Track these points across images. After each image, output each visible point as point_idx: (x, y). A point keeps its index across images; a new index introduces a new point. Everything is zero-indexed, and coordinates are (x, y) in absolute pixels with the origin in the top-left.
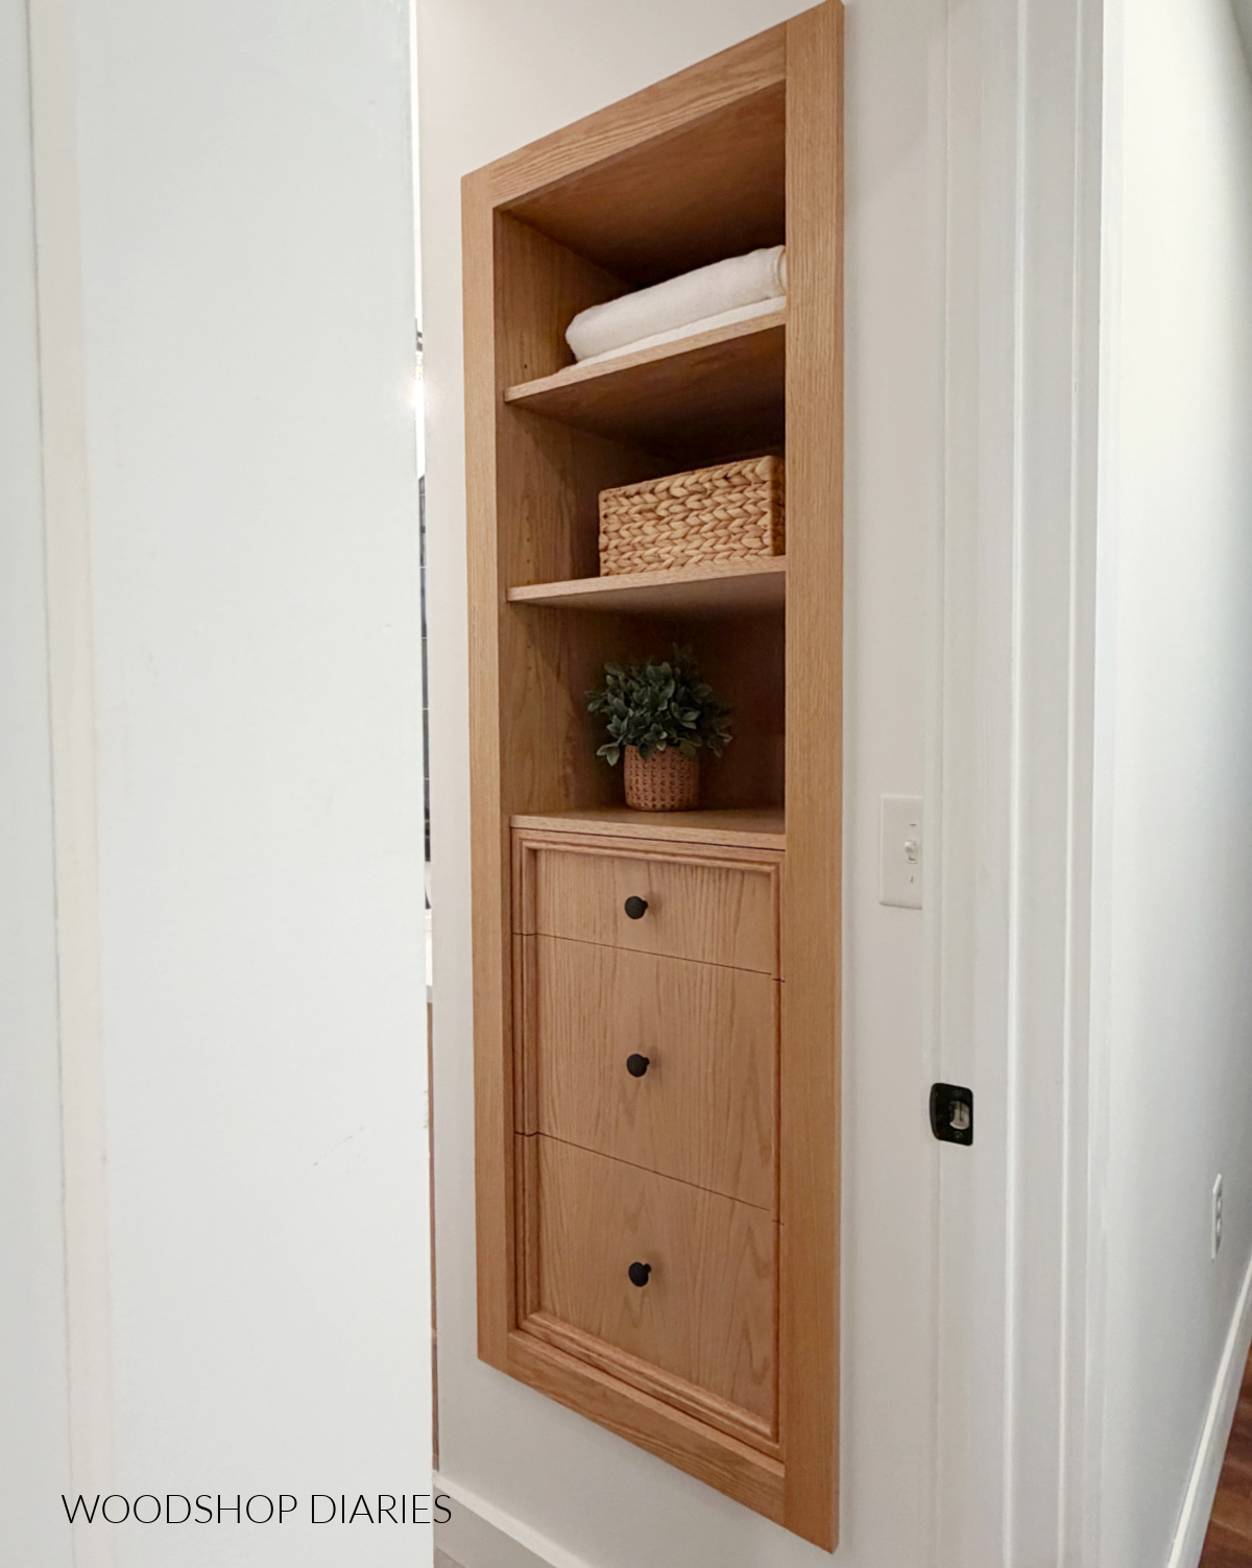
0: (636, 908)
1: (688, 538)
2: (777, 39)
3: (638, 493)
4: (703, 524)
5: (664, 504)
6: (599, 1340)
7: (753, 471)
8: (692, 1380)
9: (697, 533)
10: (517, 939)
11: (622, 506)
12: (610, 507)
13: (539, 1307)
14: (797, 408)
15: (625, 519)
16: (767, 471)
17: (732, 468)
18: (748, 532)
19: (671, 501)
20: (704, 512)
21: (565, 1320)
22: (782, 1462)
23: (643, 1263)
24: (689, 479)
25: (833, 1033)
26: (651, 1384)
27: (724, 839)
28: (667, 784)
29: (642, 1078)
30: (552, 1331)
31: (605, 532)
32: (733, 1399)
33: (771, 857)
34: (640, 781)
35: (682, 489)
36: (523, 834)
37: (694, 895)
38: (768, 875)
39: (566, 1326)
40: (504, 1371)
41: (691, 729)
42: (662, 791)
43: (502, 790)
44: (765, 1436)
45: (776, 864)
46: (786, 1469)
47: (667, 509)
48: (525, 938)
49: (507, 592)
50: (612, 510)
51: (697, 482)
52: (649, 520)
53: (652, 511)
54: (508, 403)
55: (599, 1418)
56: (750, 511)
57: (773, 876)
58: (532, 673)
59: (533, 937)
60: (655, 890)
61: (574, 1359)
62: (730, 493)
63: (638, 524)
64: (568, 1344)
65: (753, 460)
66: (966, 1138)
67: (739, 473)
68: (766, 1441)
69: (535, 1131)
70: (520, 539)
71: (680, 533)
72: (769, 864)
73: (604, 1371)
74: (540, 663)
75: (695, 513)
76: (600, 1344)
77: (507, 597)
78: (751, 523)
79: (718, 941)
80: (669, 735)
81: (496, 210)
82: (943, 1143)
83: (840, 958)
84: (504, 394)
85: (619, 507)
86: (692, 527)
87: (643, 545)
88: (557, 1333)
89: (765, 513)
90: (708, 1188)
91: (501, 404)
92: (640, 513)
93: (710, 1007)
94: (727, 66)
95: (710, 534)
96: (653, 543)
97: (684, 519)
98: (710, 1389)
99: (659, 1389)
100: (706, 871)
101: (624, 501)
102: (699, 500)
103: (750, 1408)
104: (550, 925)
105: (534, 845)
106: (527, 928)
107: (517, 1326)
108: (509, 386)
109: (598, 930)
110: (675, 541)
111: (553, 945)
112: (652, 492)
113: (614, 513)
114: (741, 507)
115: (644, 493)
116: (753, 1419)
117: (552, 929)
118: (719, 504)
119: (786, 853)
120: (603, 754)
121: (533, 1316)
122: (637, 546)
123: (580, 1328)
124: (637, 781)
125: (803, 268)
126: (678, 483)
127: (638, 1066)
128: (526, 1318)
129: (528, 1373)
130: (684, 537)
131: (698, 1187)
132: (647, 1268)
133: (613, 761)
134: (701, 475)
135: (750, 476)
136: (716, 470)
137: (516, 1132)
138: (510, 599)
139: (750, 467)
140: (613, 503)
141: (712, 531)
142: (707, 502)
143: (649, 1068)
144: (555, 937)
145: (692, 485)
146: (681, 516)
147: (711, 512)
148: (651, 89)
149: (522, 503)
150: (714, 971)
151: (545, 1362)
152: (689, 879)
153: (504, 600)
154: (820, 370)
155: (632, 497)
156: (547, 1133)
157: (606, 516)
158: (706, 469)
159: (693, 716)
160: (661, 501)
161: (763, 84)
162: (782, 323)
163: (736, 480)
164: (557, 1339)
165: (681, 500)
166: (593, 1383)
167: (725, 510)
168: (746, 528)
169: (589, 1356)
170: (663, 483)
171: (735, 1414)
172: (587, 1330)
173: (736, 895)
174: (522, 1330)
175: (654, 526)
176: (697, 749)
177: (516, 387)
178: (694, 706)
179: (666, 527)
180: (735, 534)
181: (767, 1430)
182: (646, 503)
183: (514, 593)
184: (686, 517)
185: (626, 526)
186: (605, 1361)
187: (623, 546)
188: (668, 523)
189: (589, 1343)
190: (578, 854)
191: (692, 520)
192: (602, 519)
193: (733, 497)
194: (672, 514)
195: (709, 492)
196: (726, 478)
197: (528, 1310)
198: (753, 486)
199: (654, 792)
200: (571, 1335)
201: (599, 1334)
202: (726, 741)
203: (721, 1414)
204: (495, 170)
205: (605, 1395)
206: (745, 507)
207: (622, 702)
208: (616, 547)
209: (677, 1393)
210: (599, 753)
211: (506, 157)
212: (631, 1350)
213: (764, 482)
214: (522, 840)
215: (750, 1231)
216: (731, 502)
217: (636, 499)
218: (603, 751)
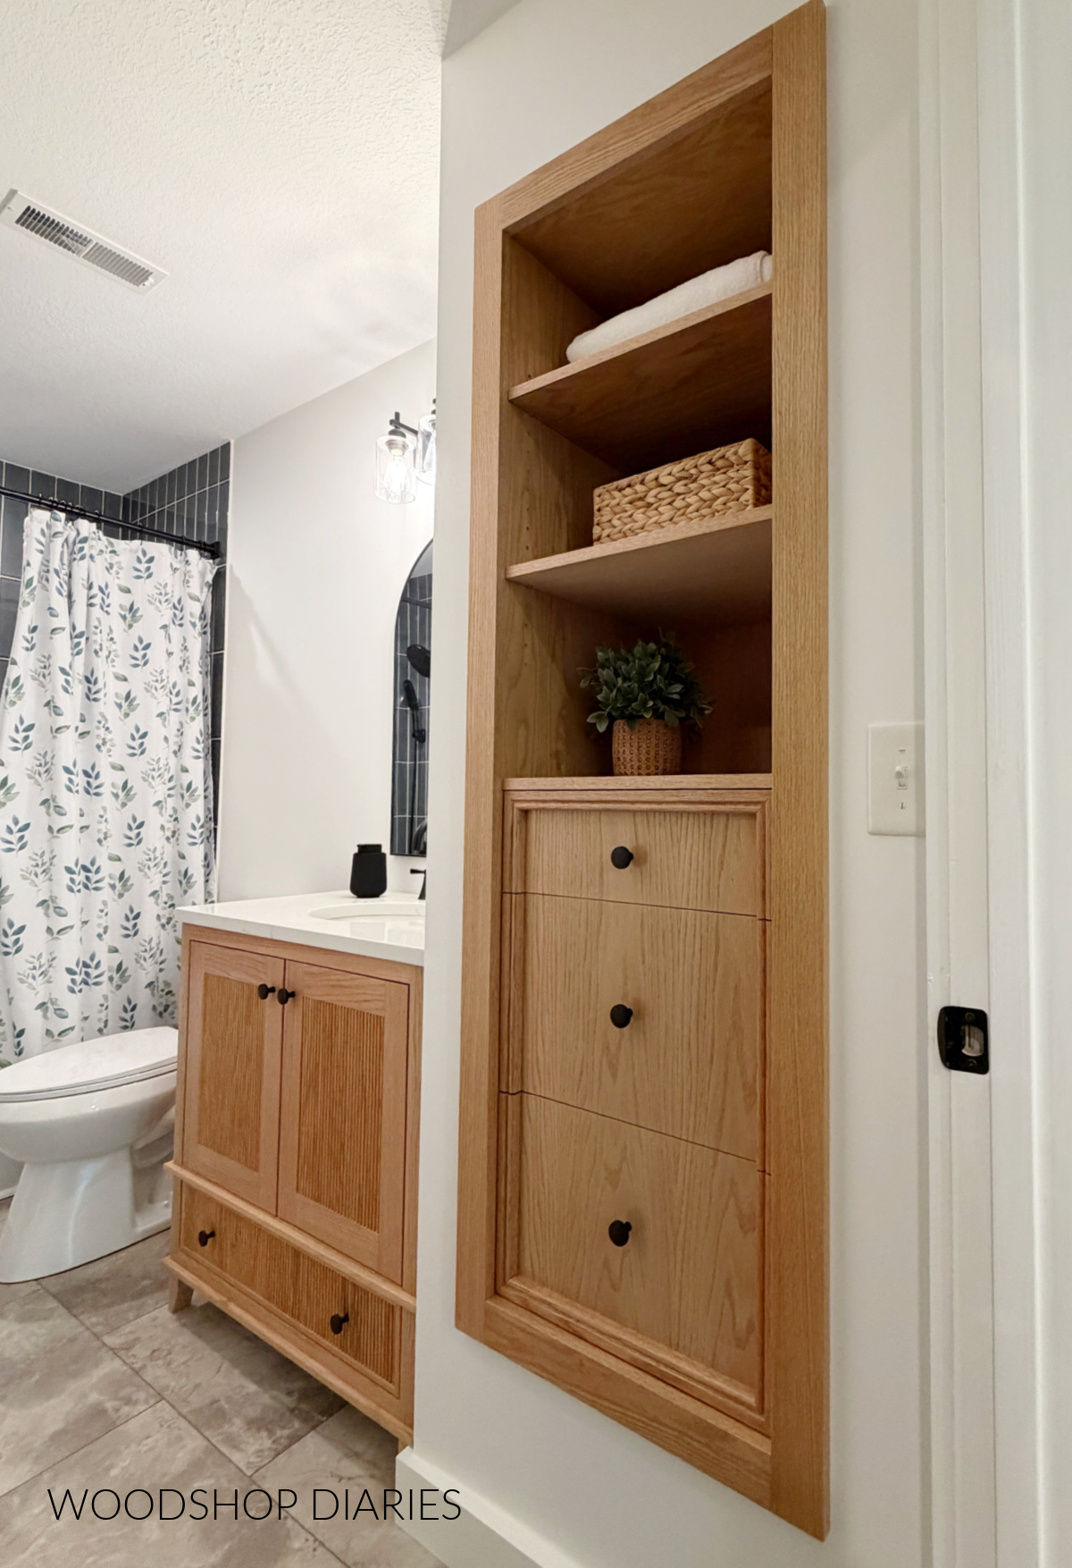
0: (623, 858)
1: (675, 520)
2: (764, 42)
3: (629, 486)
4: (688, 506)
5: (653, 493)
6: (578, 1305)
7: (736, 453)
8: (674, 1345)
9: (683, 514)
10: (507, 897)
11: (614, 498)
12: (603, 501)
13: (519, 1272)
14: (783, 364)
15: (617, 509)
16: (749, 452)
17: (715, 454)
18: (730, 508)
19: (659, 490)
20: (688, 495)
21: (543, 1284)
22: (768, 1437)
23: (624, 1221)
24: (675, 468)
25: (821, 970)
26: (629, 1351)
27: (711, 783)
28: (652, 753)
29: (626, 1029)
30: (532, 1297)
31: (598, 524)
32: (713, 1365)
33: (755, 796)
34: (627, 752)
35: (670, 477)
36: (515, 796)
37: (679, 841)
38: (753, 815)
39: (546, 1290)
40: (481, 1341)
41: (676, 700)
42: (647, 759)
43: (495, 755)
44: (749, 1407)
45: (762, 803)
46: (772, 1443)
47: (656, 497)
48: (514, 896)
49: (506, 570)
50: (605, 503)
51: (684, 469)
52: (639, 508)
53: (641, 499)
54: (511, 401)
55: (577, 1390)
56: (733, 489)
57: (759, 816)
58: (528, 651)
59: (522, 895)
60: (641, 841)
61: (551, 1325)
62: (714, 475)
63: (629, 513)
64: (544, 1309)
65: (736, 444)
66: (980, 1065)
67: (723, 457)
68: (749, 1412)
69: (520, 1089)
70: (520, 527)
71: (666, 517)
72: (756, 803)
73: (581, 1338)
74: (536, 641)
75: (682, 497)
76: (577, 1308)
77: (506, 574)
78: (733, 500)
79: (702, 886)
80: (654, 704)
81: (505, 232)
82: (954, 1072)
83: (828, 893)
84: (508, 393)
85: (610, 499)
86: (679, 509)
87: (633, 531)
88: (535, 1298)
89: (747, 489)
90: (690, 1139)
91: (505, 401)
92: (631, 503)
93: (694, 954)
94: (719, 72)
95: (695, 514)
96: (642, 528)
97: (670, 504)
98: (691, 1355)
99: (637, 1355)
100: (691, 816)
101: (616, 494)
102: (686, 485)
103: (735, 1375)
104: (538, 884)
105: (525, 805)
106: (516, 886)
107: (496, 1292)
108: (514, 385)
109: (584, 885)
110: (663, 524)
111: (541, 902)
112: (642, 482)
113: (607, 506)
114: (724, 486)
115: (635, 484)
116: (736, 1387)
117: (540, 887)
118: (704, 486)
119: (772, 791)
120: (593, 721)
121: (513, 1282)
122: (628, 533)
123: (557, 1292)
124: (624, 751)
125: (789, 238)
126: (665, 473)
127: (622, 1016)
128: (505, 1283)
129: (505, 1342)
130: (671, 520)
131: (680, 1139)
132: (627, 1227)
133: (602, 728)
134: (688, 463)
135: (733, 458)
136: (700, 457)
137: (500, 1092)
138: (508, 576)
139: (733, 450)
140: (607, 496)
141: (697, 511)
142: (692, 486)
143: (632, 1020)
144: (543, 894)
145: (679, 472)
146: (668, 500)
147: (697, 494)
148: (647, 104)
149: (523, 494)
150: (698, 918)
151: (523, 1330)
152: (674, 828)
153: (503, 576)
154: (806, 325)
155: (624, 489)
156: (531, 1091)
157: (599, 510)
158: (692, 458)
159: (678, 688)
160: (651, 489)
161: (751, 81)
162: (768, 293)
163: (720, 463)
164: (534, 1304)
165: (668, 487)
166: (570, 1352)
167: (709, 490)
168: (730, 504)
169: (567, 1322)
170: (651, 474)
171: (719, 1383)
172: (563, 1293)
173: (720, 841)
174: (500, 1295)
175: (643, 513)
176: (681, 719)
177: (520, 386)
178: (679, 680)
179: (655, 512)
180: (718, 512)
181: (751, 1399)
182: (636, 493)
183: (512, 571)
184: (674, 501)
185: (618, 516)
186: (582, 1326)
187: (616, 534)
188: (656, 509)
189: (568, 1308)
190: (568, 810)
191: (678, 503)
192: (596, 512)
193: (716, 478)
194: (660, 500)
195: (694, 477)
196: (710, 462)
197: (507, 1277)
198: (736, 467)
199: (640, 761)
200: (549, 1300)
201: (577, 1298)
202: (707, 712)
203: (700, 1382)
204: (505, 197)
205: (582, 1365)
206: (729, 486)
207: (612, 674)
208: (608, 536)
209: (658, 1361)
210: (589, 720)
211: (515, 185)
212: (612, 1314)
213: (746, 462)
214: (514, 801)
215: (733, 1183)
216: (715, 483)
217: (628, 491)
218: (593, 718)
